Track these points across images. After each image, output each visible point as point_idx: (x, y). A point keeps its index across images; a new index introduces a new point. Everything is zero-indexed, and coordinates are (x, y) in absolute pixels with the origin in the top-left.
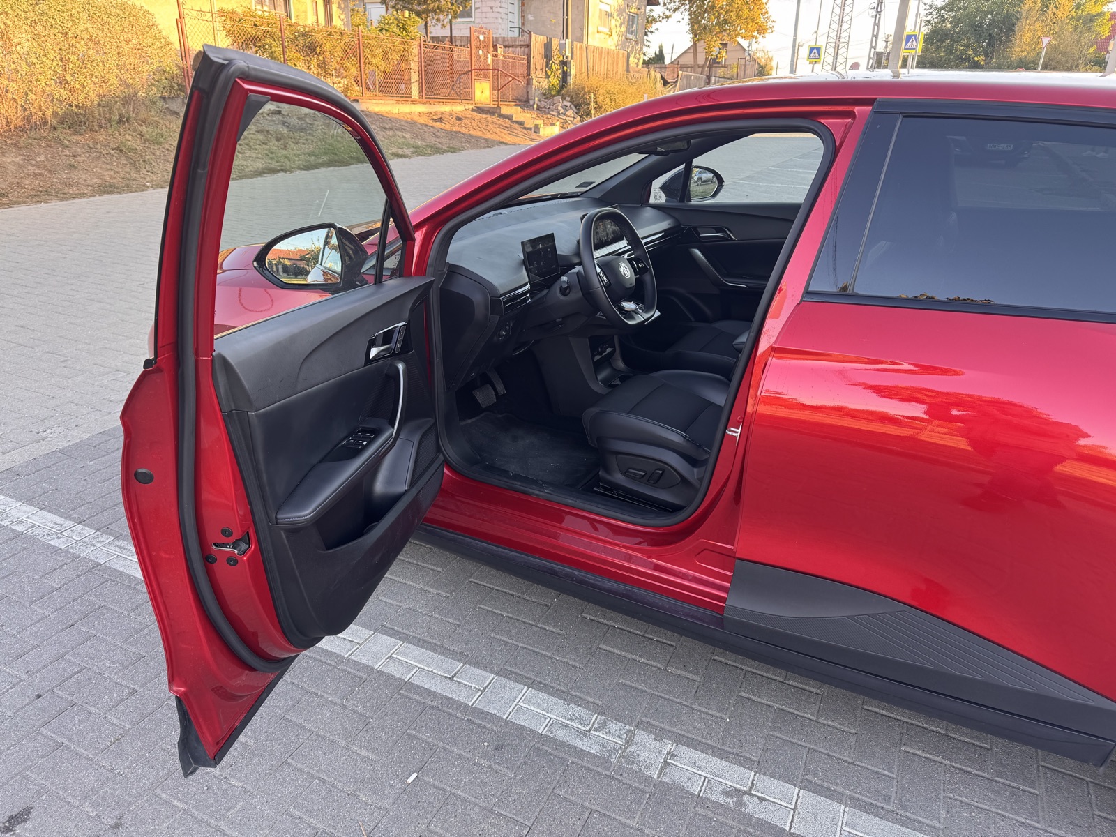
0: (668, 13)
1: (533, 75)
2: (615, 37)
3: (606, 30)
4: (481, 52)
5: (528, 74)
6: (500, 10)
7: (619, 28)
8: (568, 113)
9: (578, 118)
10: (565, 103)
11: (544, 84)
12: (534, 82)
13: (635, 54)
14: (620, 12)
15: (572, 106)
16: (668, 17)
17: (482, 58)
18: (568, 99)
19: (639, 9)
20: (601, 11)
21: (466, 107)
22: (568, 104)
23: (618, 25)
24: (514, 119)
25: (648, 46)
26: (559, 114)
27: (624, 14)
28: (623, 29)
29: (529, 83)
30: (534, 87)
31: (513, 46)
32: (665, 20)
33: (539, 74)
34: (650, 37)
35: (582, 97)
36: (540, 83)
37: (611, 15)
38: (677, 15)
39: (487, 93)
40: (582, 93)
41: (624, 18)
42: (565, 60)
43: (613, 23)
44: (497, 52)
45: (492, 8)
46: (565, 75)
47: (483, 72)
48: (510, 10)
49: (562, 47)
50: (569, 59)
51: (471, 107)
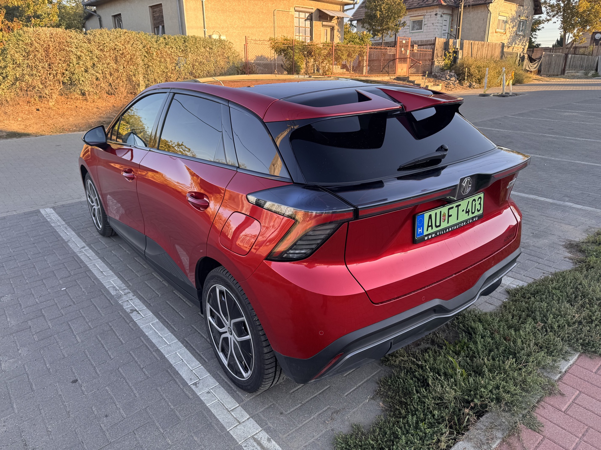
0: (548, 18)
1: (435, 59)
2: (508, 34)
3: (502, 31)
4: (403, 49)
5: (433, 59)
6: (437, 24)
7: (511, 29)
8: (452, 79)
9: (458, 81)
10: (451, 74)
11: (442, 64)
12: (436, 63)
13: (522, 43)
14: (513, 20)
15: (455, 75)
16: (548, 20)
17: (403, 52)
18: (453, 71)
19: (527, 17)
20: (499, 20)
21: (391, 78)
22: (453, 74)
23: (511, 27)
24: (415, 83)
25: (535, 38)
26: (447, 79)
27: (516, 21)
28: (515, 29)
29: (433, 63)
30: (435, 65)
31: (426, 45)
32: (546, 22)
33: (439, 59)
34: (538, 32)
35: (462, 70)
36: (439, 62)
37: (506, 22)
38: (554, 19)
39: (405, 70)
40: (461, 68)
41: (516, 23)
42: (456, 50)
43: (508, 26)
44: (413, 48)
45: (433, 24)
46: (455, 59)
47: (403, 59)
48: (443, 24)
49: (455, 43)
50: (459, 50)
51: (394, 77)
